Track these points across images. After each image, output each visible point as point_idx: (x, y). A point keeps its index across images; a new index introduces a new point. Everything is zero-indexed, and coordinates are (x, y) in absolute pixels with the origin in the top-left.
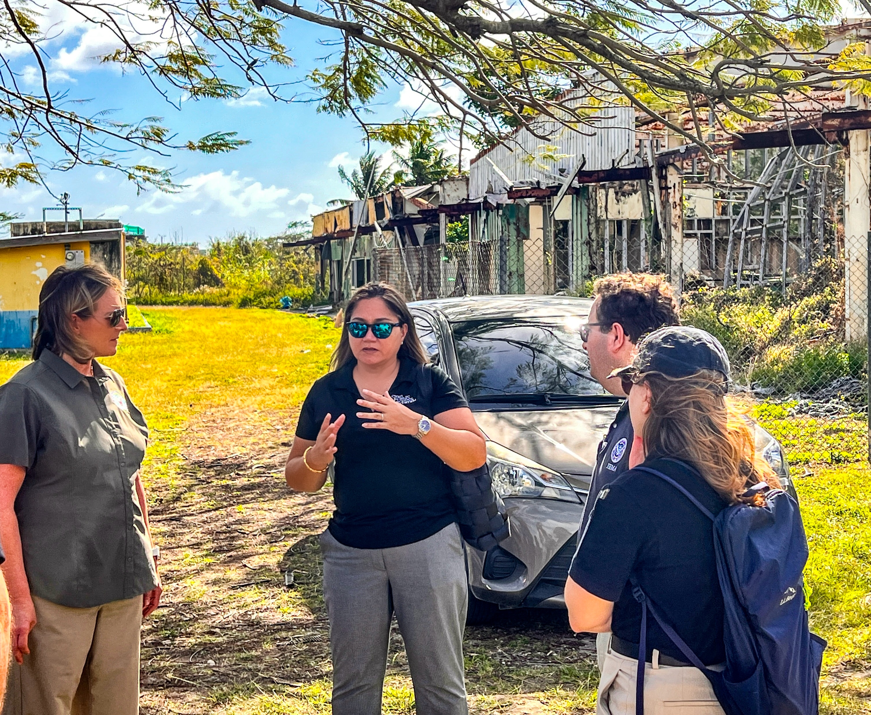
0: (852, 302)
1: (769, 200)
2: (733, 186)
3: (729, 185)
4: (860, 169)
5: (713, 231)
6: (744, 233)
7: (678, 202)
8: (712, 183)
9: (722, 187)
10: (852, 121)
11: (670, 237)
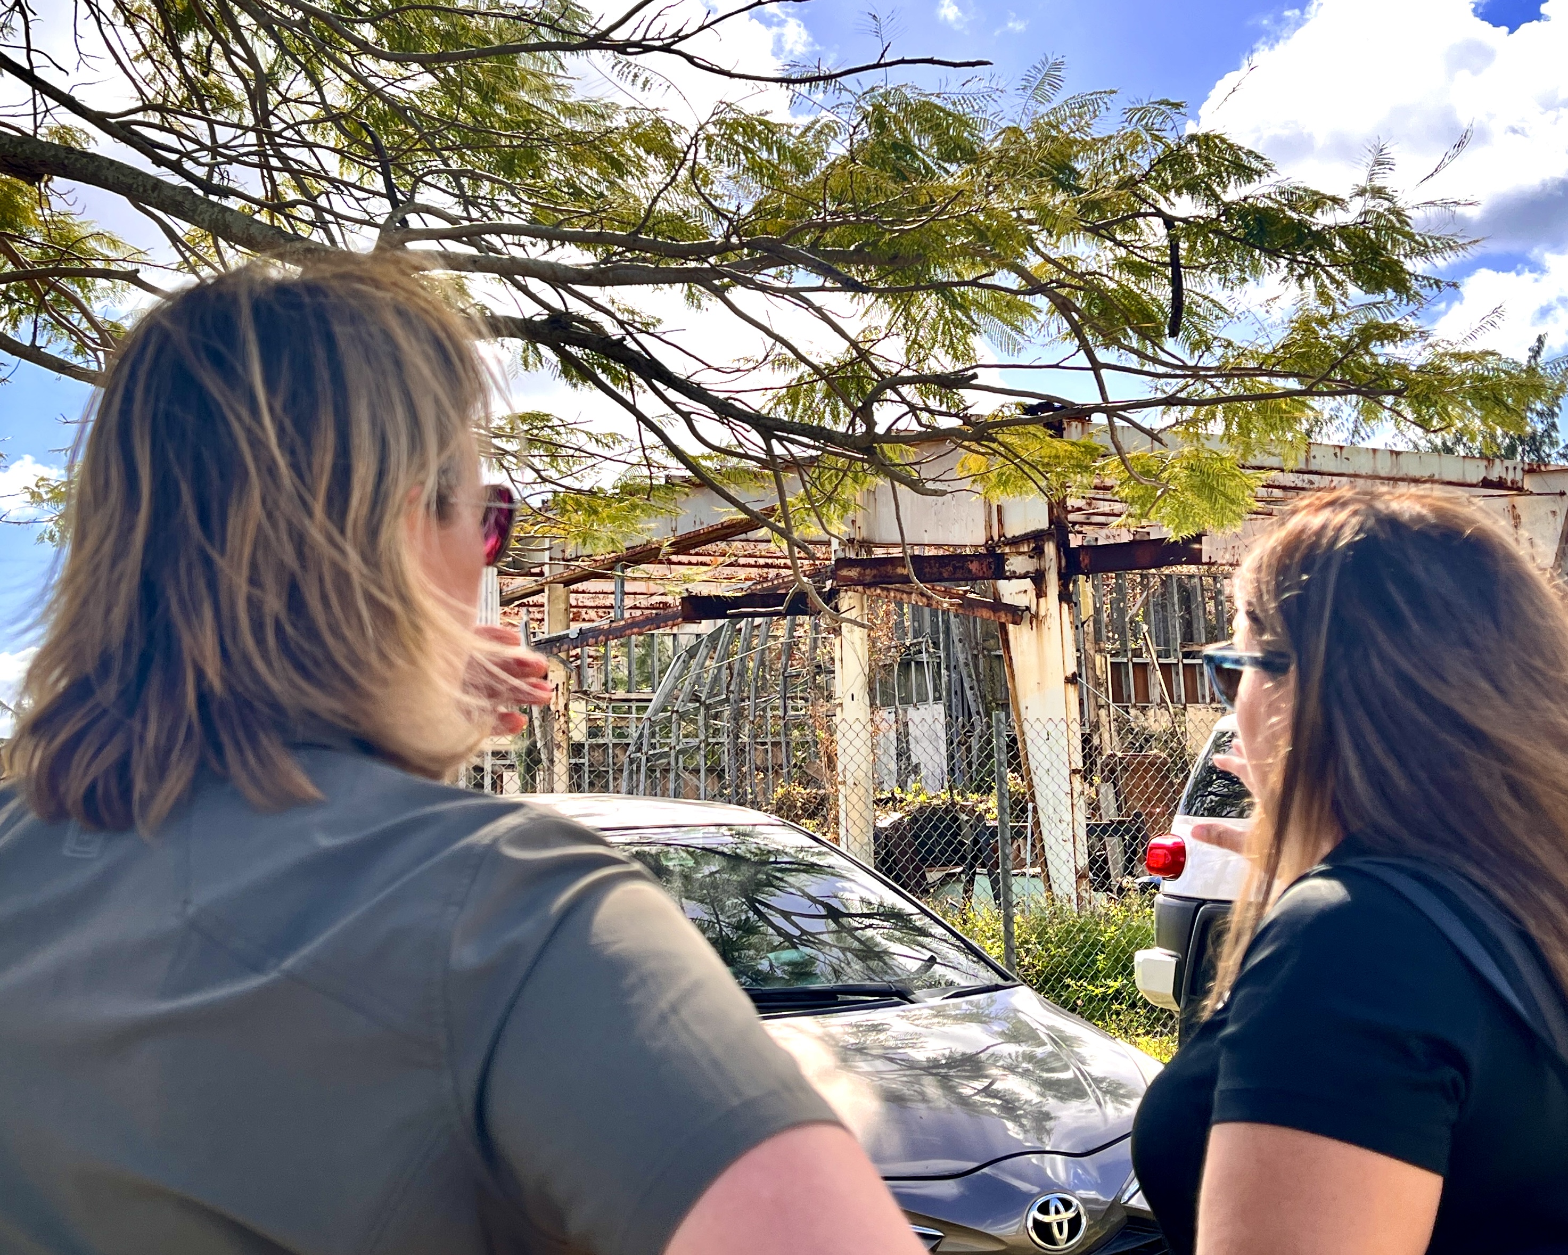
0: (851, 839)
1: (677, 711)
2: (614, 697)
3: (607, 695)
4: (855, 651)
5: (585, 761)
6: (644, 758)
7: (562, 710)
8: (585, 693)
9: (599, 698)
10: (875, 572)
11: (552, 761)
